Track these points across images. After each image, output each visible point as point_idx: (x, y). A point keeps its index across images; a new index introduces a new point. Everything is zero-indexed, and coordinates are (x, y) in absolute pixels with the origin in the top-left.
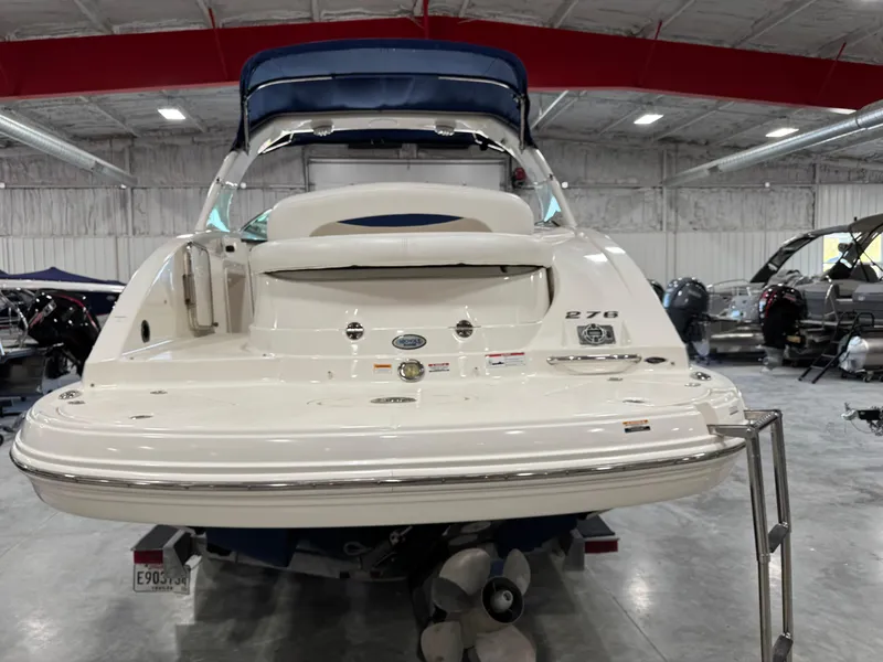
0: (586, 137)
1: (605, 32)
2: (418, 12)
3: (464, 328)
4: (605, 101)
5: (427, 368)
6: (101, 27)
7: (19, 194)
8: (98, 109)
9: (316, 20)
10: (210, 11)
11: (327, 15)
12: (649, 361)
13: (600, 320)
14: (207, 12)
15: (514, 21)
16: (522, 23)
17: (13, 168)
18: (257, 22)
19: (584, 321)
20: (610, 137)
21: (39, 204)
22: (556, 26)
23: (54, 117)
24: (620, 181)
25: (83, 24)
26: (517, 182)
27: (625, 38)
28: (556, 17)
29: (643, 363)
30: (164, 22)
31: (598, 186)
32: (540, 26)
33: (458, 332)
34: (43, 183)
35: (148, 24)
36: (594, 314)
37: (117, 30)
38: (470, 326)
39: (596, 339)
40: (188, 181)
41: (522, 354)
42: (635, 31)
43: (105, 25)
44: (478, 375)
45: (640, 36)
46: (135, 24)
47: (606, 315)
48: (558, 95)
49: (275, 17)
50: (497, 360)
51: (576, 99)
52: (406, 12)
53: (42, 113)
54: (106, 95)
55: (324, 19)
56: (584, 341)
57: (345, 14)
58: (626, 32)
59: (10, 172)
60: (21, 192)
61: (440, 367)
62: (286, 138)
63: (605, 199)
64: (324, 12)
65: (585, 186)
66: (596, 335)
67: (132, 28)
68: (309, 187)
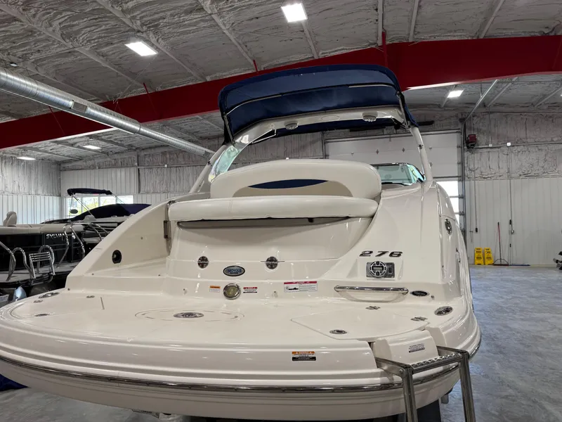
0: (523, 109)
1: (523, 35)
2: (380, 43)
3: (272, 263)
4: (532, 83)
5: (243, 290)
6: (199, 78)
7: (174, 169)
8: (208, 122)
9: (316, 57)
10: (254, 61)
11: (323, 53)
12: (414, 293)
13: (386, 259)
14: (252, 63)
15: (450, 39)
16: (456, 38)
17: (172, 156)
18: (283, 63)
19: (373, 259)
20: (546, 107)
21: (183, 175)
22: (481, 37)
23: (187, 128)
24: (555, 139)
25: (192, 78)
26: (470, 145)
27: (538, 37)
28: (480, 31)
29: (409, 295)
30: (233, 71)
31: (537, 144)
32: (469, 38)
33: (267, 265)
34: (185, 164)
35: (224, 74)
36: (384, 253)
37: (208, 79)
38: (276, 261)
39: (378, 274)
40: (257, 158)
41: (316, 282)
42: (546, 31)
43: (202, 77)
44: (276, 296)
45: (552, 34)
46: (218, 75)
47: (392, 255)
48: (491, 83)
49: (293, 60)
50: (291, 287)
51: (510, 84)
52: (372, 44)
53: (182, 127)
54: (212, 114)
55: (321, 56)
56: (369, 275)
57: (336, 51)
58: (540, 32)
59: (170, 159)
60: (175, 169)
61: (252, 290)
62: (272, 133)
63: (544, 153)
64: (321, 53)
65: (525, 144)
66: (378, 270)
67: (216, 77)
68: (326, 156)
